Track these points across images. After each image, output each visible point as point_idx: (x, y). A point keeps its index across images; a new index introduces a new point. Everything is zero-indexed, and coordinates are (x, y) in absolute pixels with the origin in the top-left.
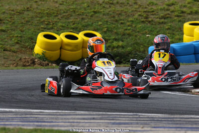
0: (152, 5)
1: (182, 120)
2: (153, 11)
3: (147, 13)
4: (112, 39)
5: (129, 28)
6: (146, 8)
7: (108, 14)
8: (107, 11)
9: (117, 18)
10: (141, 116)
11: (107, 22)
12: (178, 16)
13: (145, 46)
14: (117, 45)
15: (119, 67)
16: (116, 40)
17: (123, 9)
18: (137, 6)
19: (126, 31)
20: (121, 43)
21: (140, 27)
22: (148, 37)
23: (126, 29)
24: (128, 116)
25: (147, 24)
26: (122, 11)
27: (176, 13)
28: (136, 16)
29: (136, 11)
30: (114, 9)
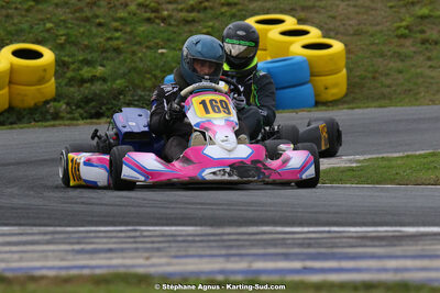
4: (79, 61)
5: (117, 34)
7: (66, 3)
11: (65, 21)
12: (228, 4)
13: (155, 76)
14: (89, 76)
15: (97, 124)
16: (87, 63)
19: (110, 43)
20: (99, 70)
21: (143, 32)
22: (162, 53)
23: (111, 39)
25: (158, 24)
28: (132, 7)
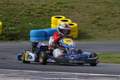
0: (33, 6)
1: (48, 74)
2: (33, 9)
3: (30, 10)
4: (8, 25)
5: (19, 19)
6: (29, 7)
7: (6, 10)
8: (5, 8)
9: (11, 12)
10: (24, 72)
11: (5, 15)
12: (48, 12)
13: (28, 30)
14: (11, 29)
15: (12, 42)
16: (10, 26)
17: (15, 7)
18: (24, 6)
19: (17, 21)
20: (13, 28)
21: (25, 18)
22: (30, 24)
23: (17, 20)
24: (16, 72)
25: (29, 17)
26: (14, 8)
27: (47, 11)
28: (23, 12)
29: (23, 9)
30: (9, 7)
